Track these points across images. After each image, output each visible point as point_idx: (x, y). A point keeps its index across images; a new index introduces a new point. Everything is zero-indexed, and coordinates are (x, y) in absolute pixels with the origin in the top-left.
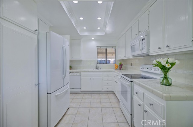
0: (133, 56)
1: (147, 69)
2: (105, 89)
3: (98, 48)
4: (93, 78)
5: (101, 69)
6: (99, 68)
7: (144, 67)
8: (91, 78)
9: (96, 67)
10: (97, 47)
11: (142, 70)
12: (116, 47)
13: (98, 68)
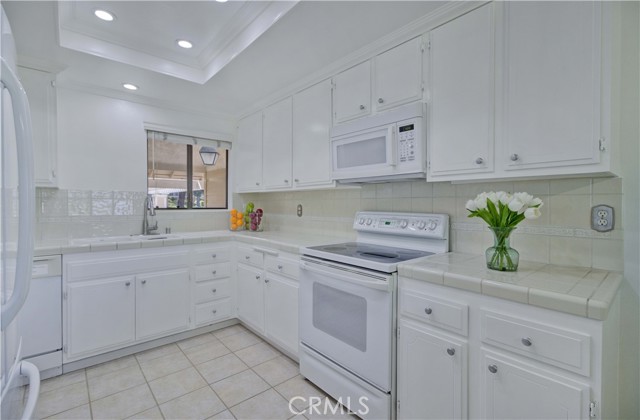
0: (337, 181)
1: (387, 223)
2: (202, 318)
3: (152, 135)
4: (142, 277)
5: (168, 231)
6: (161, 229)
7: (372, 217)
8: (128, 279)
9: (145, 223)
10: (148, 131)
11: (365, 227)
12: (230, 143)
13: (155, 228)
